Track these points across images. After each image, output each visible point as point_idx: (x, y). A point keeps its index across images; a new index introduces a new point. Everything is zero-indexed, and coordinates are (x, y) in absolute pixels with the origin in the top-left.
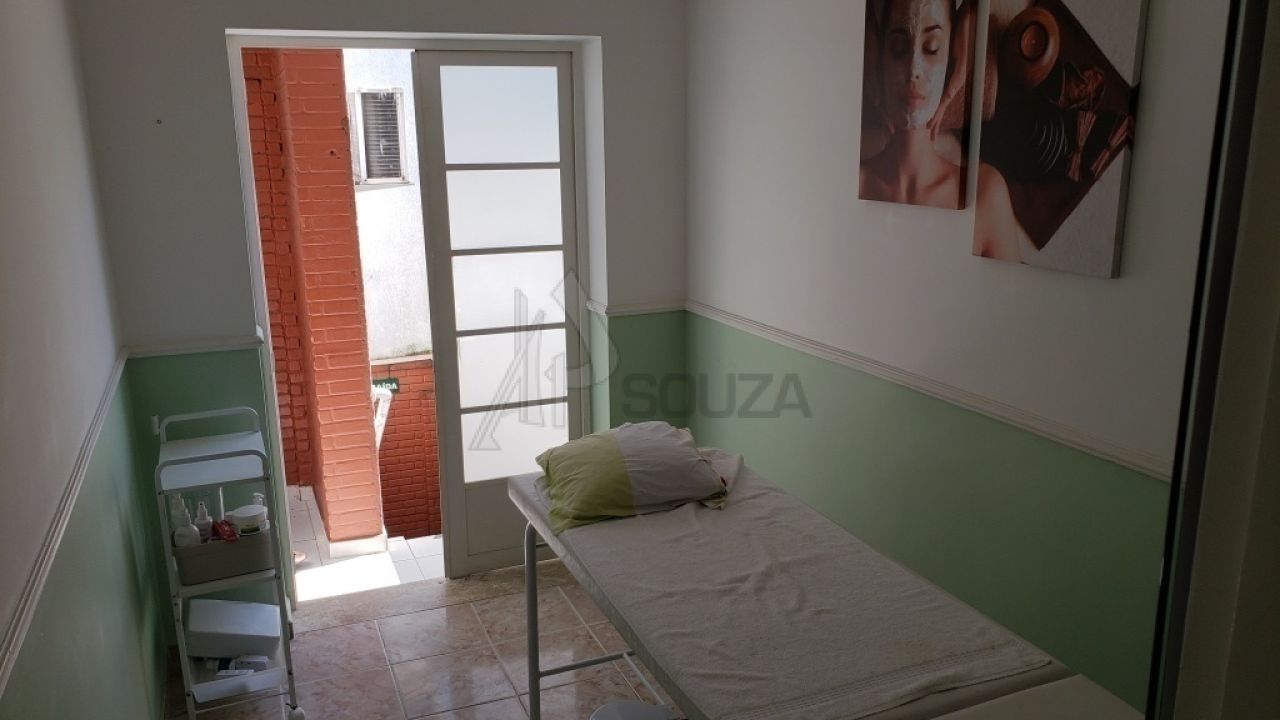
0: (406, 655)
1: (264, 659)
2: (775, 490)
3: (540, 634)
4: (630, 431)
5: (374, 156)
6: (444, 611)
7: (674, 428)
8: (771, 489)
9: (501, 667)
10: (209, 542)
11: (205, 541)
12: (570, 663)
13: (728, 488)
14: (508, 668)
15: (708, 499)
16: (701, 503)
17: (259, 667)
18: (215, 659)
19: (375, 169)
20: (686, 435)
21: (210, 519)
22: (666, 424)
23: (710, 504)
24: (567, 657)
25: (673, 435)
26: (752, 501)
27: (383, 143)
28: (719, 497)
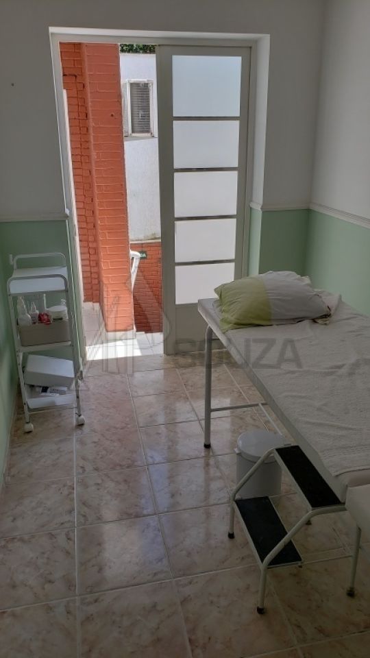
0: (141, 393)
1: (65, 389)
2: (362, 316)
3: (212, 389)
4: (272, 276)
5: (136, 120)
6: (162, 371)
7: (299, 276)
8: (358, 315)
9: (191, 404)
10: (37, 324)
11: (35, 323)
12: (229, 406)
13: (332, 312)
14: (194, 405)
15: (318, 318)
16: (314, 321)
17: (62, 393)
18: (40, 387)
19: (136, 128)
20: (307, 280)
21: (38, 312)
22: (294, 273)
23: (320, 321)
24: (227, 402)
25: (299, 279)
26: (346, 321)
27: (141, 113)
28: (326, 318)
